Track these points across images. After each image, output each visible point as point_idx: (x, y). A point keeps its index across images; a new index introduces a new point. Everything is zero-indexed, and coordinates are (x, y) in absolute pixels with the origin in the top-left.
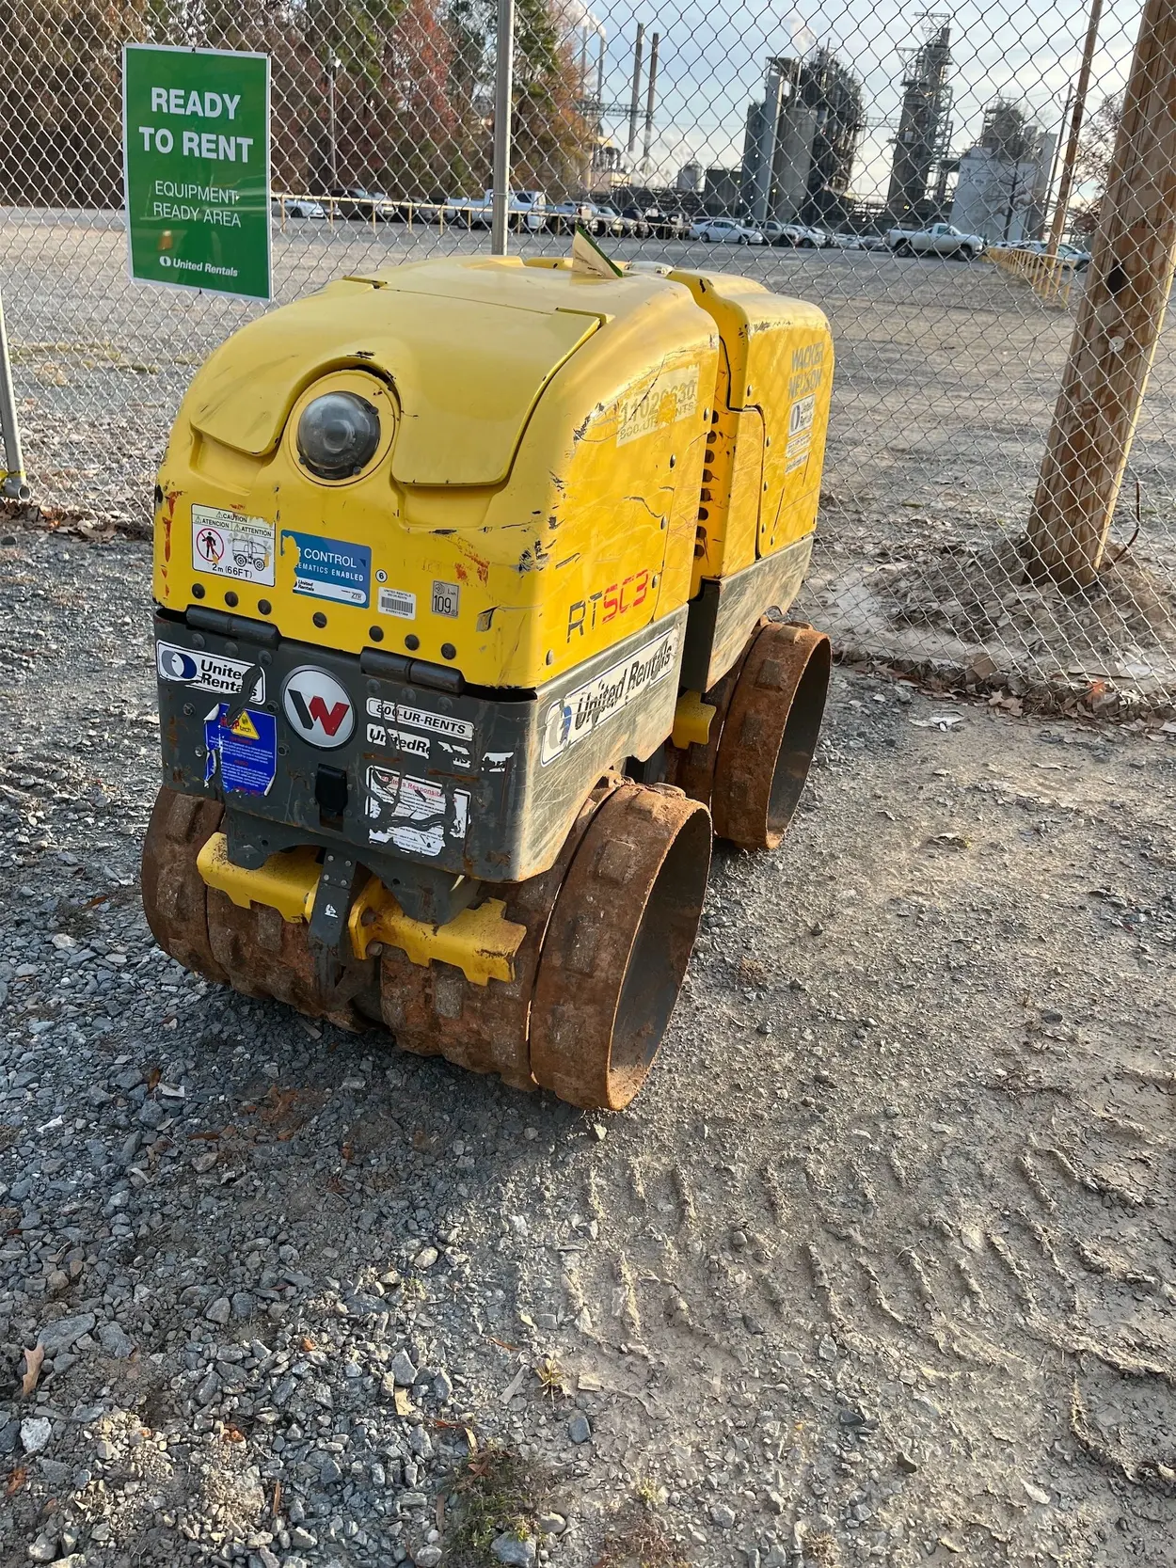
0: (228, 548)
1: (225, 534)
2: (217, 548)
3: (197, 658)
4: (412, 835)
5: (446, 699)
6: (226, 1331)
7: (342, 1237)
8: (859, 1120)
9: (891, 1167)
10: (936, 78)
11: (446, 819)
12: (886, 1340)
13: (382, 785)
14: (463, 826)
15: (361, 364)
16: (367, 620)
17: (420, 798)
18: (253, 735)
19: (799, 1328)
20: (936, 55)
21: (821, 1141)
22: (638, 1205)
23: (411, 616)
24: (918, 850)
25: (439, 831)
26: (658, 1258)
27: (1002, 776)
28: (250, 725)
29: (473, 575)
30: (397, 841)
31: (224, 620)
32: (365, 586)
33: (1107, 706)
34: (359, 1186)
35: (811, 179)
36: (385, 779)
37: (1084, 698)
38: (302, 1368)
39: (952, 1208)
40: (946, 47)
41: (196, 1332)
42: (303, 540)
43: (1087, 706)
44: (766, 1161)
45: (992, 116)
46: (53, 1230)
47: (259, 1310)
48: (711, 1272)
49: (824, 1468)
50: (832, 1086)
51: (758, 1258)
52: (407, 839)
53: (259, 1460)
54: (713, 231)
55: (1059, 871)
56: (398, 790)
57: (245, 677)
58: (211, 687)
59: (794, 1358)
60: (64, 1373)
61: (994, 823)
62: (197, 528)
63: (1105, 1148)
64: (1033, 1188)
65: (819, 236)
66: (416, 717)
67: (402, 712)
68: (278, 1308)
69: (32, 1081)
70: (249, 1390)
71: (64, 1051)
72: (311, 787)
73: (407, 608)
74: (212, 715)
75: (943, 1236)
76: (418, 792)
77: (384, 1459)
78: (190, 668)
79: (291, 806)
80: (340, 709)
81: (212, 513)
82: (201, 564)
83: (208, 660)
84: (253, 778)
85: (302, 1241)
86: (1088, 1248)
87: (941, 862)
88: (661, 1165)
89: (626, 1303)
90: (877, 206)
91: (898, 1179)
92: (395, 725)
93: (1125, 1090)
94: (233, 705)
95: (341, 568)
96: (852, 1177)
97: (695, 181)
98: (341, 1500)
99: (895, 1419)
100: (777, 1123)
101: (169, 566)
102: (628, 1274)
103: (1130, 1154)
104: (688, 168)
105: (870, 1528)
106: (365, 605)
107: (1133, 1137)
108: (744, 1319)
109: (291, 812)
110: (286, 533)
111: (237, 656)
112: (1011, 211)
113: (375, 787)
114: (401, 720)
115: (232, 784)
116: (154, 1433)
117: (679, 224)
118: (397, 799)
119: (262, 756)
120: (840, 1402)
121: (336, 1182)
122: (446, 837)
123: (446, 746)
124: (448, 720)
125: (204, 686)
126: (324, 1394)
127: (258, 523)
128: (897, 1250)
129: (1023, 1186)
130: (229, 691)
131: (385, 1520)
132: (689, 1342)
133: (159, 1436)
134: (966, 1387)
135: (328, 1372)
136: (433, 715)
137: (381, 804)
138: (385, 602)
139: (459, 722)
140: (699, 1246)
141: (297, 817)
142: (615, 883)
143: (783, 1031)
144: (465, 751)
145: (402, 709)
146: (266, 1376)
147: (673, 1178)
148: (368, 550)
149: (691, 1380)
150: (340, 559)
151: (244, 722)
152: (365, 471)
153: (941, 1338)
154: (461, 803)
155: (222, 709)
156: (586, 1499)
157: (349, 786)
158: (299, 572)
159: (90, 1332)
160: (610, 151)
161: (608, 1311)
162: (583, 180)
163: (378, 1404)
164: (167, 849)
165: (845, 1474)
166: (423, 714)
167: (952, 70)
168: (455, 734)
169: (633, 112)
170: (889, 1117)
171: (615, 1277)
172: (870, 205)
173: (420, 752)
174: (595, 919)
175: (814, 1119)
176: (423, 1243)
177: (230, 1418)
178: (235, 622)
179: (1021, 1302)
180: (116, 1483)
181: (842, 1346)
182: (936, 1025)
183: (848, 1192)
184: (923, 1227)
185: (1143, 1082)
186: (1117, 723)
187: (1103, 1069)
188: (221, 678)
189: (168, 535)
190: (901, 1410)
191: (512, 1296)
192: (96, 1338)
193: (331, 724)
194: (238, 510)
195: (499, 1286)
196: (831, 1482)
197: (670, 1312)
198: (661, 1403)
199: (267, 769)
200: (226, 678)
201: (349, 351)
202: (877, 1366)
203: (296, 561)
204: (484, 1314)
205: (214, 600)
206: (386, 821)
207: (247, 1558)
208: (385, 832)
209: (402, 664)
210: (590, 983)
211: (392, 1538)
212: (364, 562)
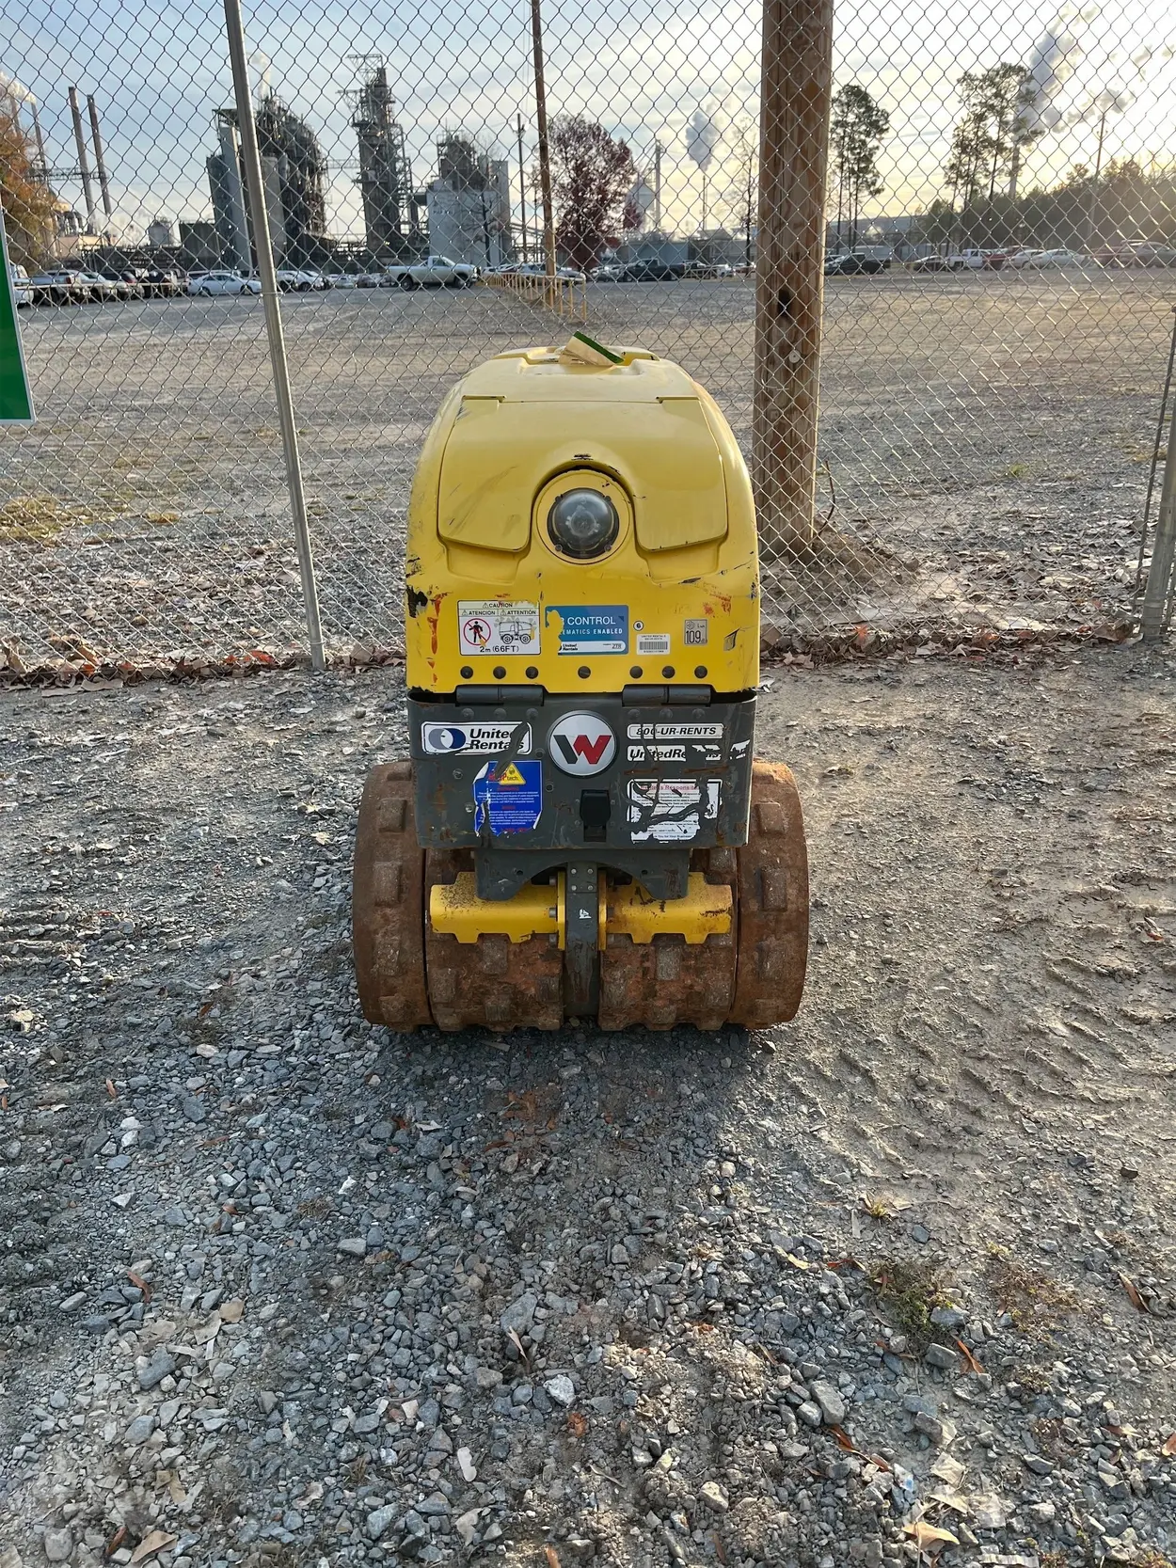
0: (495, 631)
1: (491, 620)
2: (485, 633)
3: (465, 729)
4: (670, 827)
5: (699, 710)
6: (634, 1265)
7: (660, 1176)
8: (932, 980)
9: (977, 1003)
10: (383, 115)
11: (700, 807)
12: (1059, 1109)
13: (641, 793)
14: (715, 808)
15: (582, 465)
16: (627, 663)
17: (675, 795)
18: (521, 781)
19: (1002, 1122)
20: (377, 95)
21: (920, 1002)
22: (838, 1085)
23: (667, 652)
24: (821, 784)
25: (695, 817)
26: (878, 1114)
27: (835, 716)
28: (517, 774)
29: (718, 610)
30: (656, 836)
31: (495, 691)
32: (625, 638)
33: (871, 645)
34: (641, 1139)
35: (288, 225)
36: (645, 788)
37: (852, 642)
38: (713, 1267)
39: (1033, 1014)
40: (385, 86)
41: (616, 1274)
42: (565, 611)
43: (855, 647)
44: (896, 1027)
45: (445, 150)
46: (432, 1253)
47: (648, 1244)
48: (920, 1109)
49: (1084, 1196)
50: (897, 964)
51: (941, 1090)
52: (665, 832)
53: (734, 1335)
54: (212, 285)
55: (926, 773)
56: (657, 794)
57: (512, 735)
58: (480, 750)
59: (1014, 1140)
60: (544, 1339)
61: (858, 751)
62: (463, 621)
63: (1092, 947)
64: (1070, 986)
65: (315, 278)
66: (673, 731)
67: (659, 729)
68: (661, 1236)
69: (294, 1162)
70: (688, 1296)
71: (298, 1131)
72: (575, 811)
73: (663, 646)
74: (481, 774)
75: (1041, 1033)
76: (675, 791)
77: (822, 1297)
78: (459, 738)
79: (558, 831)
80: (603, 740)
81: (478, 606)
82: (467, 649)
83: (476, 729)
84: (520, 818)
85: (636, 1189)
86: (1129, 1009)
87: (844, 789)
88: (830, 1052)
89: (883, 1148)
90: (358, 244)
91: (988, 1009)
92: (656, 742)
93: (1077, 906)
94: (499, 762)
95: (602, 627)
96: (959, 1018)
97: (168, 237)
98: (811, 1337)
99: (1100, 1151)
100: (882, 1000)
101: (435, 658)
102: (870, 1131)
103: (1108, 945)
104: (157, 224)
105: (1137, 1217)
106: (626, 652)
107: (1103, 934)
108: (964, 1129)
109: (557, 837)
110: (549, 609)
111: (508, 718)
112: (487, 238)
113: (635, 797)
114: (659, 736)
115: (499, 828)
116: (647, 1349)
117: (173, 280)
118: (656, 801)
119: (529, 797)
120: (1062, 1154)
121: (620, 1142)
122: (702, 821)
123: (699, 748)
124: (700, 726)
125: (474, 750)
126: (743, 1277)
127: (524, 606)
128: (1022, 1053)
129: (1063, 987)
130: (498, 750)
131: (849, 1337)
132: (941, 1156)
133: (654, 1350)
134: (1125, 1118)
135: (732, 1263)
136: (687, 726)
137: (641, 808)
138: (642, 646)
139: (710, 725)
140: (897, 1096)
141: (562, 839)
142: (779, 834)
143: (835, 938)
144: (715, 748)
145: (659, 727)
146: (692, 1282)
147: (844, 1058)
148: (626, 608)
149: (962, 1178)
150: (599, 620)
151: (511, 772)
152: (614, 547)
153: (1087, 1094)
154: (713, 790)
155: (491, 766)
156: (960, 1272)
157: (613, 801)
158: (563, 638)
159: (538, 1305)
160: (69, 215)
161: (874, 1157)
162: (49, 248)
163: (782, 1269)
164: (378, 917)
165: (1100, 1193)
166: (678, 727)
167: (396, 108)
168: (708, 736)
169: (85, 176)
170: (950, 972)
171: (862, 1135)
172: (351, 244)
173: (676, 758)
174: (774, 865)
175: (906, 990)
176: (717, 1161)
177: (691, 1317)
178: (504, 691)
179: (1117, 1057)
180: (655, 1392)
181: (1036, 1122)
182: (931, 899)
183: (963, 1029)
184: (1026, 1033)
185: (1083, 897)
186: (884, 656)
187: (1054, 898)
188: (489, 741)
189: (434, 632)
190: (1099, 1145)
191: (807, 1173)
192: (547, 1307)
193: (594, 755)
194: (503, 599)
195: (792, 1169)
196: (1094, 1202)
197: (916, 1144)
198: (957, 1199)
199: (534, 807)
200: (496, 740)
201: (568, 457)
202: (1065, 1125)
203: (560, 629)
204: (796, 1190)
205: (483, 676)
206: (648, 819)
207: (785, 1397)
208: (645, 831)
209: (661, 692)
210: (785, 916)
211: (864, 1344)
212: (622, 618)
